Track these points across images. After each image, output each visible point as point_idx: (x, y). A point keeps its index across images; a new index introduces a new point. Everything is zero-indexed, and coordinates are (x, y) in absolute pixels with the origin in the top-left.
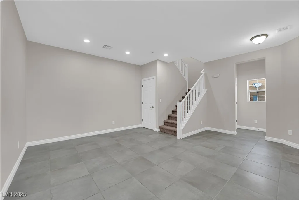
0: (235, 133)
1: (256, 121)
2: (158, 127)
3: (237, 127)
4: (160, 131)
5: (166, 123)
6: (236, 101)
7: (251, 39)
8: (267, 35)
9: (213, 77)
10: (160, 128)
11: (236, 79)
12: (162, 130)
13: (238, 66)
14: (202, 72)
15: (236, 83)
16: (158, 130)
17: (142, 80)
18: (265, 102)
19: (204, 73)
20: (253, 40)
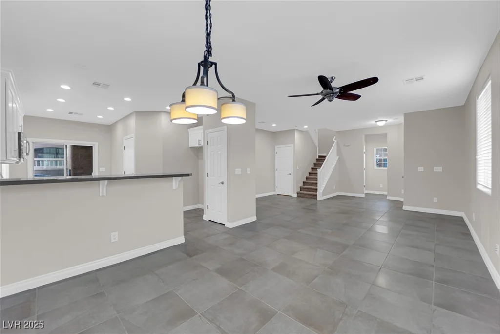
0: (363, 195)
1: (382, 186)
2: (296, 192)
3: (366, 192)
4: (298, 196)
5: (302, 189)
6: (364, 167)
7: (376, 122)
8: (386, 121)
9: (344, 145)
10: (298, 193)
11: (365, 147)
12: (299, 195)
13: (366, 136)
14: (334, 140)
15: (365, 151)
16: (296, 195)
17: (276, 147)
18: (387, 168)
19: (336, 141)
20: (377, 123)
